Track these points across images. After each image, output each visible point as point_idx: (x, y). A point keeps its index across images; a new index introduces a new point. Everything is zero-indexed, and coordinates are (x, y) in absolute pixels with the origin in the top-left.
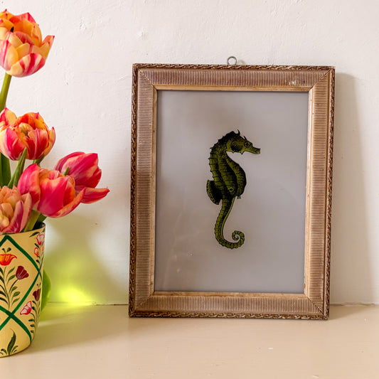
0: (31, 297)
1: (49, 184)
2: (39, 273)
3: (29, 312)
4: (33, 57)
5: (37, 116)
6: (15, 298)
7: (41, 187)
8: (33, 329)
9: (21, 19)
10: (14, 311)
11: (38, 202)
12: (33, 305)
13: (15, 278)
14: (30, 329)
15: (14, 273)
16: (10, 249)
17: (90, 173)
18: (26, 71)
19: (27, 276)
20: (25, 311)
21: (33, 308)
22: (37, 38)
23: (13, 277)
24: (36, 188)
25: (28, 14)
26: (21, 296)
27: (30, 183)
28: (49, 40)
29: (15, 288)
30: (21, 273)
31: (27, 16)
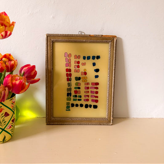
0: (11, 122)
1: (15, 82)
2: (14, 113)
3: (10, 127)
4: (6, 32)
5: (10, 55)
6: (4, 124)
7: (12, 83)
8: (12, 133)
9: (1, 14)
10: (4, 128)
11: (11, 89)
12: (12, 125)
13: (4, 117)
14: (11, 133)
15: (4, 115)
16: (1, 107)
17: (32, 74)
18: (4, 37)
19: (9, 115)
20: (9, 128)
21: (12, 126)
22: (8, 23)
23: (3, 116)
24: (10, 84)
25: (4, 12)
26: (7, 123)
27: (8, 82)
28: (13, 24)
29: (4, 120)
30: (7, 114)
31: (4, 13)
